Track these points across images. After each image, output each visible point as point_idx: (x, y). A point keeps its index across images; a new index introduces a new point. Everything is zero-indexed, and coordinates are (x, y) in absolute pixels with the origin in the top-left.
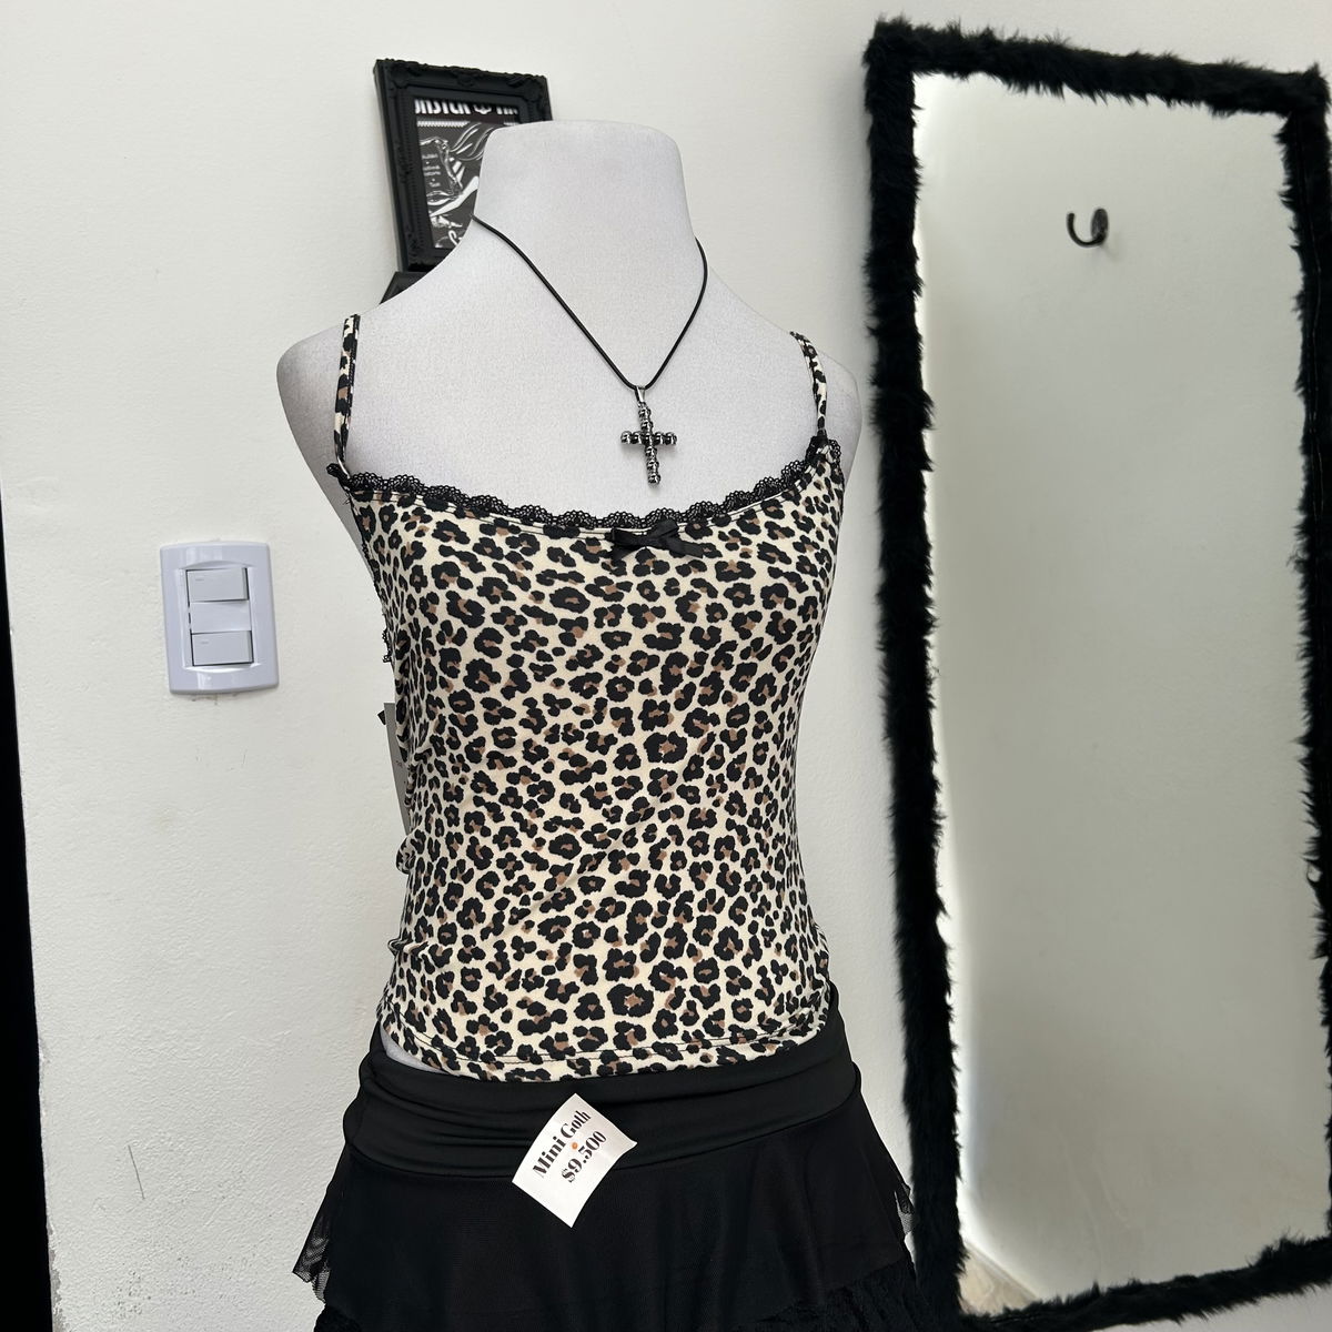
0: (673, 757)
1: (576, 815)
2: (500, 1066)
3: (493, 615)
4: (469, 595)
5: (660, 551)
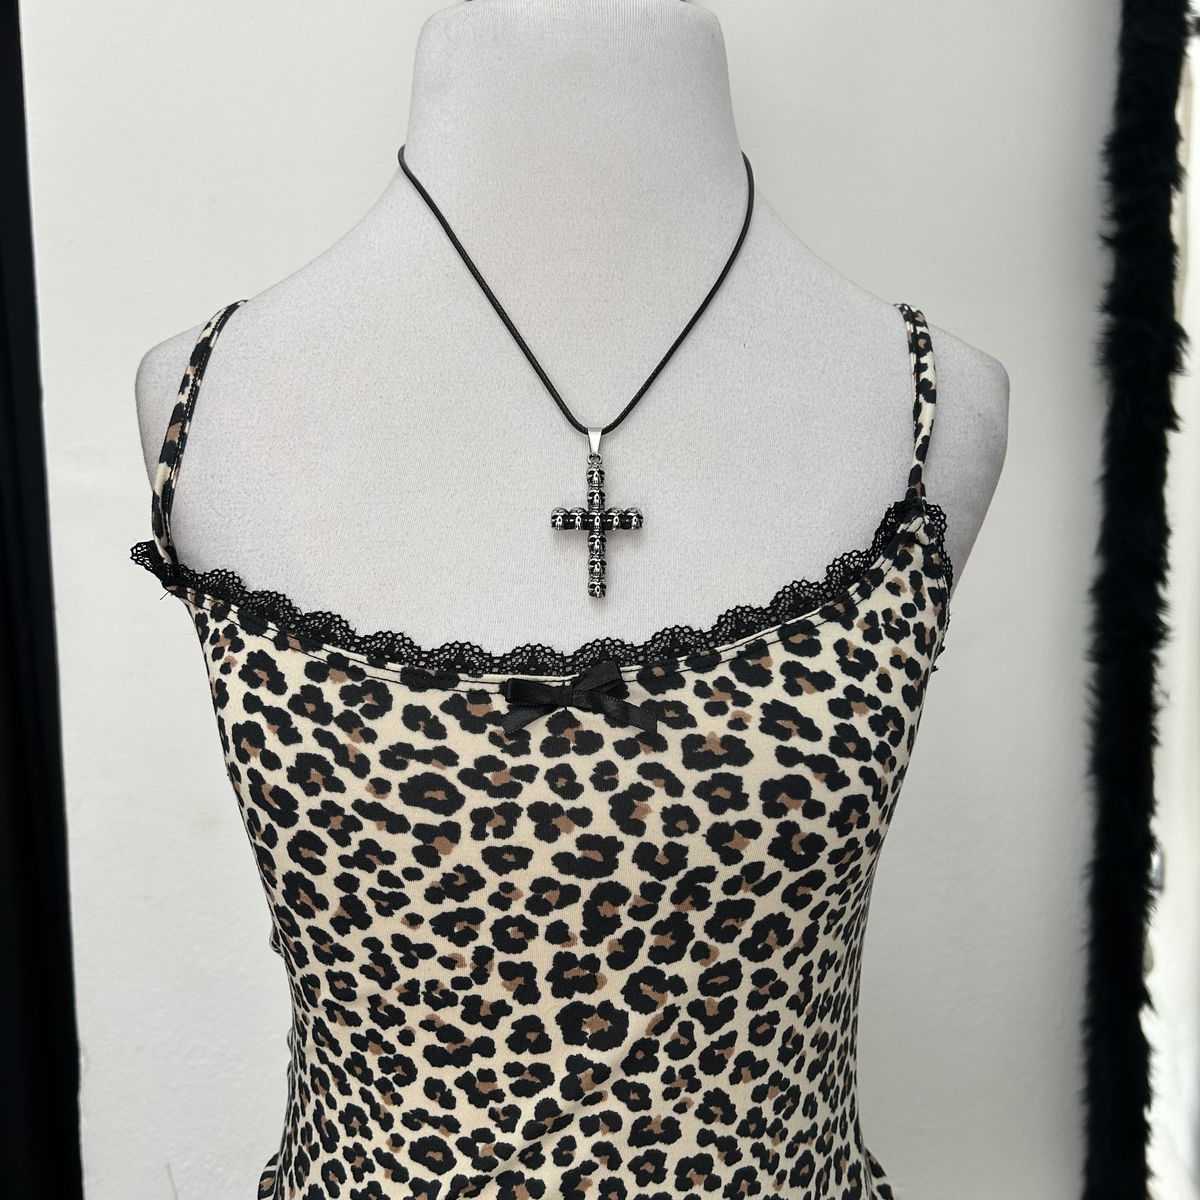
0: (602, 1042)
1: (449, 1112)
3: (311, 813)
4: (276, 778)
5: (589, 716)
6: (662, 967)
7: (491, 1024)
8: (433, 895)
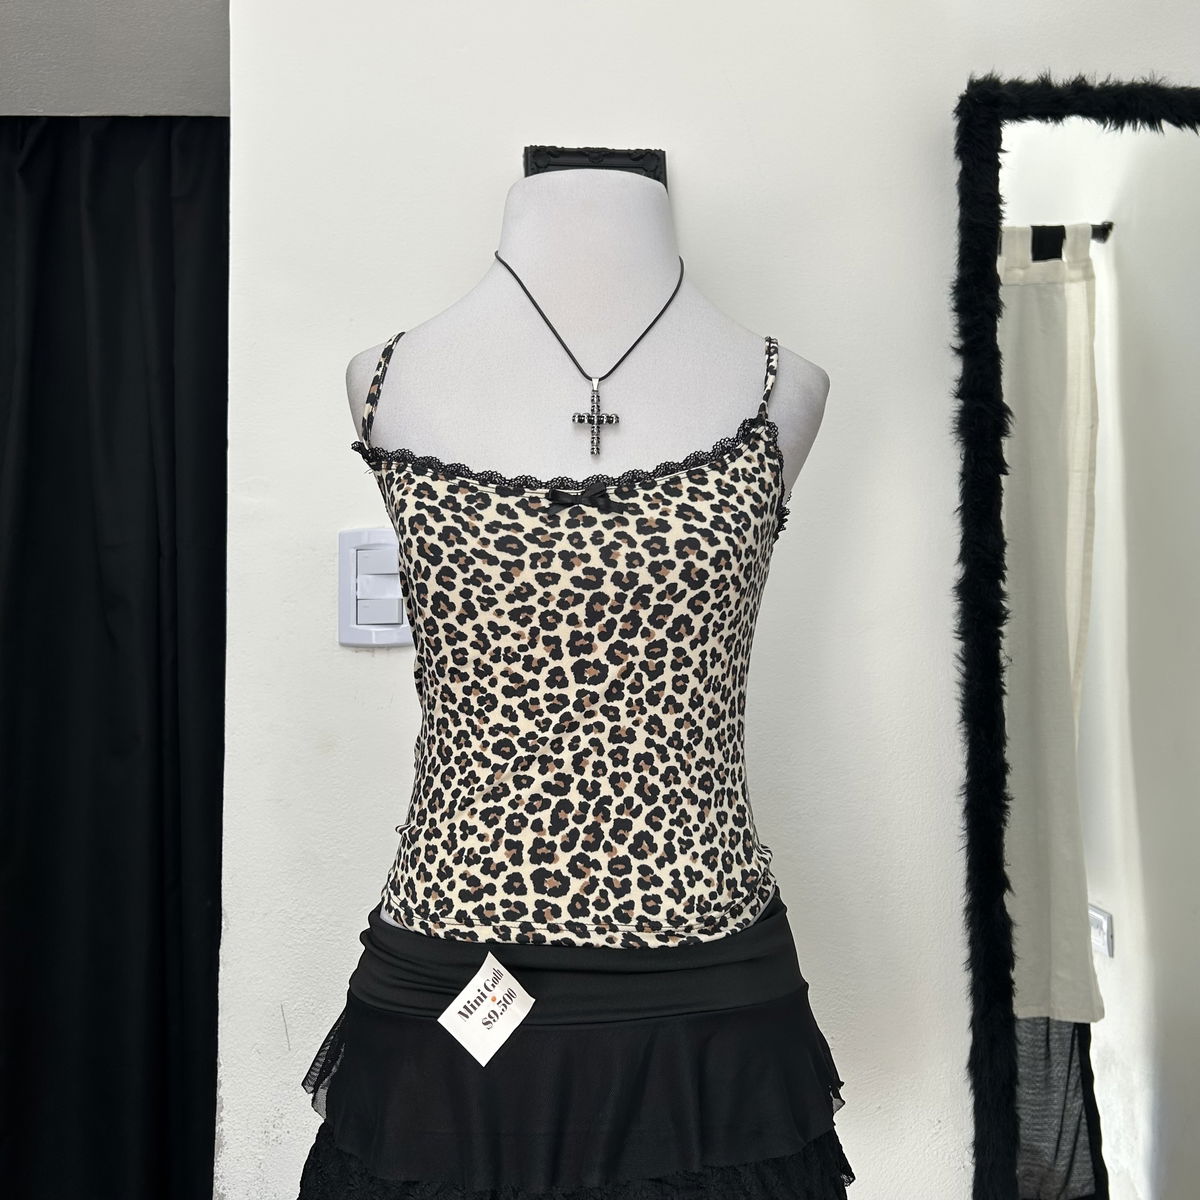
0: (595, 681)
1: (514, 724)
2: (442, 925)
3: (449, 556)
4: (432, 540)
5: (590, 508)
6: (626, 640)
7: (537, 671)
8: (510, 599)
